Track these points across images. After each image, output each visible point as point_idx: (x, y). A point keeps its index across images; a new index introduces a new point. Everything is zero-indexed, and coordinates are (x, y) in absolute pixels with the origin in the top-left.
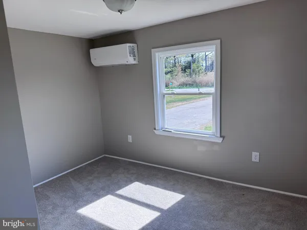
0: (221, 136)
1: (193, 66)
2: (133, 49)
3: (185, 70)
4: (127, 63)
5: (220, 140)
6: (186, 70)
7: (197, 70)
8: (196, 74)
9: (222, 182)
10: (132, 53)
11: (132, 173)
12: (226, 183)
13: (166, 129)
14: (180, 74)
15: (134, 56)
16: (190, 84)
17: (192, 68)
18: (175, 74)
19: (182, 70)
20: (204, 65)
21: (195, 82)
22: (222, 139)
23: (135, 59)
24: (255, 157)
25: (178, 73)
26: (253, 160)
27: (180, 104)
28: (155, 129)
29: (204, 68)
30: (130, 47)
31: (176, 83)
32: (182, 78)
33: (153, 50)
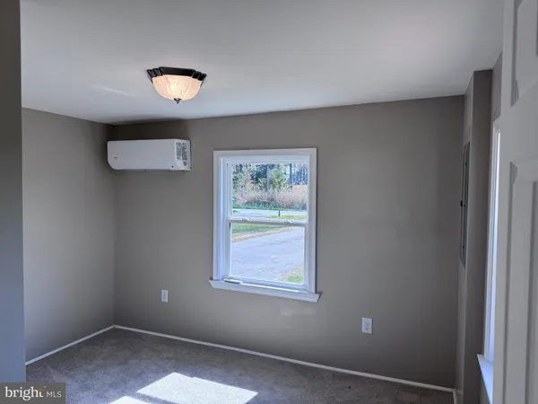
0: (316, 292)
1: (271, 174)
2: (184, 148)
3: (257, 179)
4: (172, 169)
5: (315, 298)
6: (259, 180)
7: (277, 180)
8: (274, 186)
9: (317, 369)
10: (182, 153)
11: (167, 358)
12: (323, 370)
13: (231, 278)
14: (249, 185)
15: (185, 158)
16: (265, 203)
17: (269, 176)
18: (241, 184)
19: (252, 179)
20: (288, 173)
21: (272, 200)
22: (317, 296)
23: (185, 164)
24: (366, 325)
25: (246, 182)
26: (364, 330)
27: (248, 236)
28: (212, 279)
29: (288, 177)
30: (179, 144)
31: (242, 200)
32: (252, 192)
33: (216, 153)
